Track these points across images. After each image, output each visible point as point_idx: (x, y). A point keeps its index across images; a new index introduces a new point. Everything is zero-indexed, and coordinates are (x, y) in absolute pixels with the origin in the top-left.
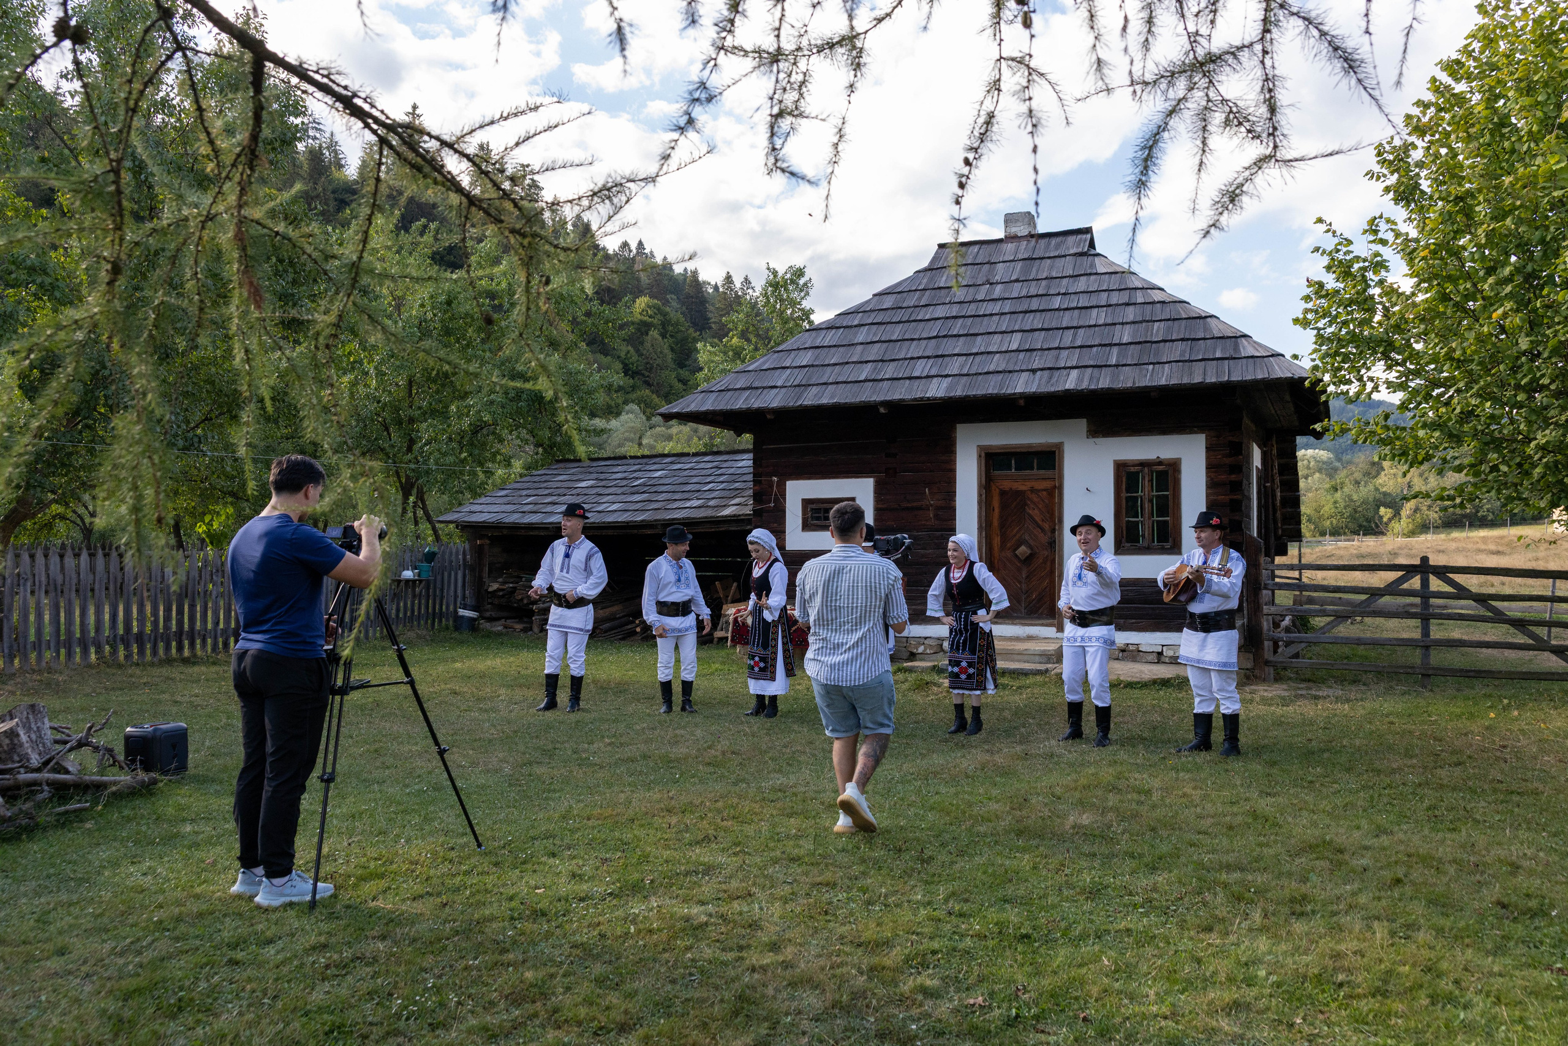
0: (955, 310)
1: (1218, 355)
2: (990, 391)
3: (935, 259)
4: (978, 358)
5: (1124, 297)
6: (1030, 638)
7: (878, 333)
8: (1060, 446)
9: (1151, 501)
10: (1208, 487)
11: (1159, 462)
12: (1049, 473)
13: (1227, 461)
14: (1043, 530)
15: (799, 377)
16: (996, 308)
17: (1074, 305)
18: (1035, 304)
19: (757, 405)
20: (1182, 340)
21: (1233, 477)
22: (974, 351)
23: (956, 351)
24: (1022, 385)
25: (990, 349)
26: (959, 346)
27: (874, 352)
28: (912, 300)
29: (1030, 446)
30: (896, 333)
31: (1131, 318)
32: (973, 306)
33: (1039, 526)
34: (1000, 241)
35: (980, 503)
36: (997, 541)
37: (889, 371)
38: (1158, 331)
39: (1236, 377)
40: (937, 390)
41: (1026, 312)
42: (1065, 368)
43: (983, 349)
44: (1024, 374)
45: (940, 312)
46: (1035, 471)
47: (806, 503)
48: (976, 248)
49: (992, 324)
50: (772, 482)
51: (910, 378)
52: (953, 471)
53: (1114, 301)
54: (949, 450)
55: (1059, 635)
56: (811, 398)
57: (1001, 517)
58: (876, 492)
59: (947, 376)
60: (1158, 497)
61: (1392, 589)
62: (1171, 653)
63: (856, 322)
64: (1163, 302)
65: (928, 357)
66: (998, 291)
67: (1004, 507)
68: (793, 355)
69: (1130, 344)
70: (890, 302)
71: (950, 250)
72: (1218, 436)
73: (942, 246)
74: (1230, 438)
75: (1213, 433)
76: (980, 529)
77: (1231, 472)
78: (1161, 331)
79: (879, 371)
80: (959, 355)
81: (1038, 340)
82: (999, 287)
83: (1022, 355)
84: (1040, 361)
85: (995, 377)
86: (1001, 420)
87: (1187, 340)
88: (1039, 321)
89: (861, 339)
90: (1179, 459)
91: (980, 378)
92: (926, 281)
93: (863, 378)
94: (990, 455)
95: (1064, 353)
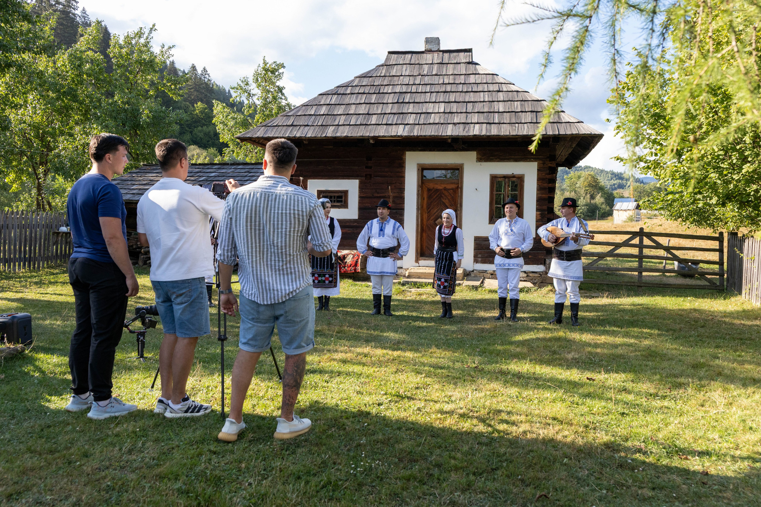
0: (404, 89)
2: (433, 134)
3: (387, 59)
4: (423, 116)
5: (495, 87)
7: (363, 99)
8: (462, 165)
9: (508, 197)
10: (538, 190)
11: (514, 176)
12: (455, 180)
13: (548, 177)
15: (321, 121)
16: (428, 88)
17: (470, 90)
18: (449, 88)
19: (298, 135)
20: (531, 112)
21: (551, 185)
22: (420, 111)
23: (410, 111)
24: (450, 131)
25: (429, 111)
26: (411, 108)
27: (363, 109)
28: (378, 82)
29: (446, 165)
30: (373, 99)
31: (502, 99)
32: (414, 86)
34: (422, 52)
35: (418, 195)
36: (425, 216)
37: (374, 120)
38: (518, 107)
39: (562, 132)
40: (403, 132)
41: (445, 92)
42: (472, 123)
43: (424, 111)
44: (449, 126)
45: (396, 89)
47: (320, 192)
48: (410, 56)
49: (427, 98)
50: (300, 180)
51: (386, 124)
52: (404, 177)
53: (491, 89)
54: (401, 166)
56: (330, 132)
57: (427, 203)
58: (360, 187)
59: (407, 124)
60: (511, 195)
61: (626, 244)
63: (348, 92)
64: (517, 91)
65: (394, 114)
66: (427, 80)
67: (429, 197)
68: (315, 108)
69: (504, 112)
70: (365, 82)
71: (396, 55)
72: (544, 164)
73: (390, 53)
74: (550, 165)
75: (541, 162)
76: (418, 209)
77: (549, 183)
78: (519, 107)
79: (368, 120)
80: (411, 113)
81: (454, 108)
82: (426, 78)
83: (446, 115)
84: (457, 119)
85: (434, 126)
86: (430, 150)
87: (534, 112)
88: (452, 97)
89: (353, 102)
90: (524, 175)
91: (426, 126)
92: (384, 71)
93: (358, 123)
94: (423, 169)
95: (470, 115)
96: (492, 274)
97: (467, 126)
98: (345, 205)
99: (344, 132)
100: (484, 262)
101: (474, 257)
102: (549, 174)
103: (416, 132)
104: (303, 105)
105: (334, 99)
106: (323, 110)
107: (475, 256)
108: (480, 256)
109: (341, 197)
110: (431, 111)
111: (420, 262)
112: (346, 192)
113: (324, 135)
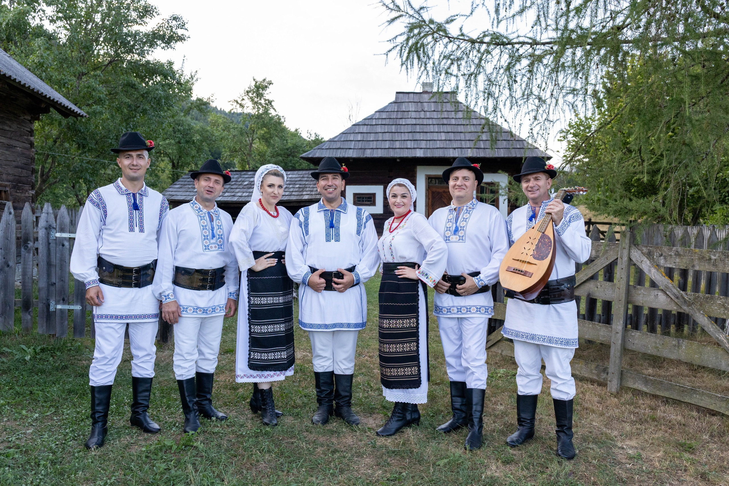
0: (414, 122)
1: (518, 147)
3: (396, 98)
4: (431, 142)
7: (386, 129)
11: (492, 183)
15: (360, 145)
16: (430, 122)
17: (460, 123)
18: (445, 121)
19: (346, 156)
22: (429, 139)
23: (421, 139)
24: (451, 154)
25: (434, 139)
26: (421, 137)
27: (387, 137)
28: (394, 116)
30: (393, 129)
32: (420, 120)
34: (421, 93)
35: (426, 196)
37: (397, 145)
40: (419, 154)
41: (443, 125)
42: (466, 148)
43: (431, 139)
44: (451, 150)
45: (409, 121)
47: (355, 195)
48: (413, 95)
49: (432, 128)
51: (407, 148)
53: (475, 123)
54: (414, 175)
56: (368, 154)
59: (421, 148)
65: (411, 140)
66: (428, 115)
67: (433, 198)
68: (352, 135)
69: (486, 140)
70: (384, 115)
71: (402, 95)
73: (397, 93)
76: (426, 206)
79: (393, 145)
80: (423, 140)
81: (452, 136)
82: (428, 113)
83: (448, 142)
84: (455, 145)
85: (441, 150)
86: (434, 165)
87: (506, 140)
88: (449, 129)
89: (380, 131)
90: (499, 183)
91: (435, 150)
92: (396, 108)
93: (387, 147)
94: (429, 178)
95: (463, 142)
97: (463, 150)
98: (374, 204)
99: (379, 154)
103: (429, 154)
104: (343, 133)
105: (364, 129)
106: (359, 137)
109: (370, 198)
110: (436, 139)
112: (374, 195)
113: (365, 156)
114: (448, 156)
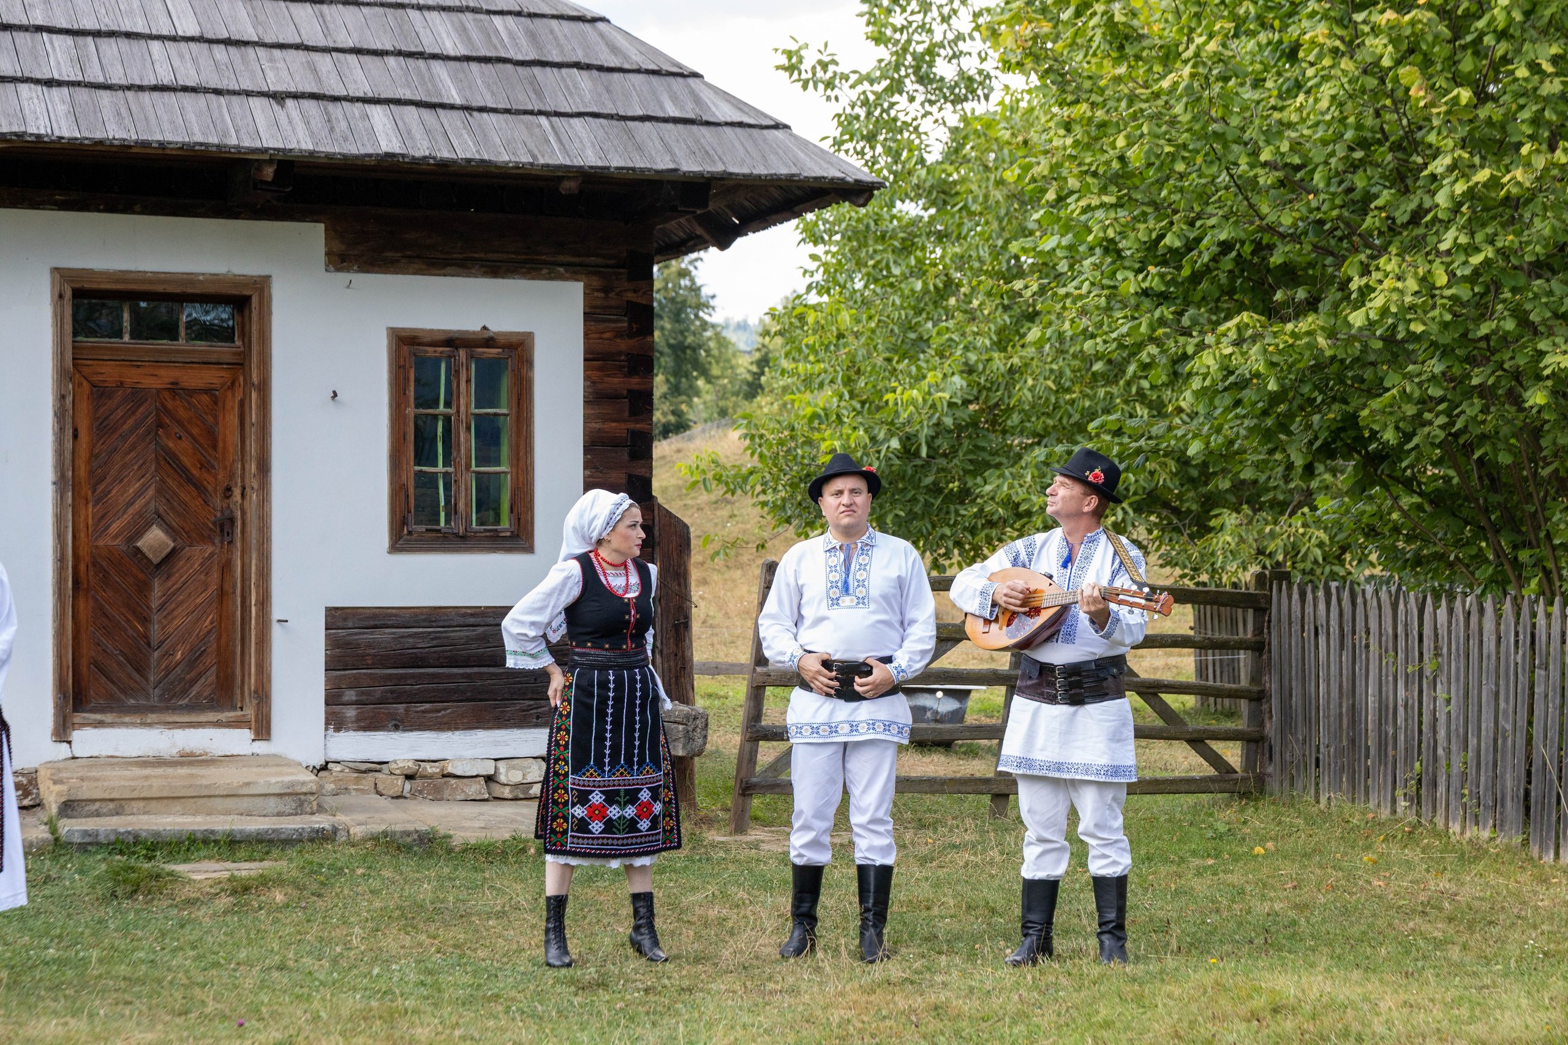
4: (109, 47)
6: (188, 759)
8: (262, 285)
9: (468, 428)
10: (587, 402)
11: (489, 340)
12: (221, 350)
13: (623, 345)
14: (200, 488)
20: (577, 65)
21: (635, 382)
25: (127, 27)
29: (189, 279)
33: (190, 479)
35: (60, 415)
36: (89, 516)
42: (349, 99)
44: (256, 103)
46: (182, 341)
55: (261, 747)
57: (93, 456)
59: (50, 83)
60: (476, 415)
62: (516, 777)
67: (103, 428)
69: (468, 59)
72: (606, 290)
74: (630, 296)
75: (596, 282)
76: (60, 483)
77: (632, 371)
78: (523, 41)
80: (51, 30)
83: (219, 51)
84: (276, 72)
85: (186, 98)
86: (111, 209)
87: (588, 67)
90: (530, 336)
91: (146, 97)
94: (79, 294)
95: (324, 62)
96: (409, 777)
97: (335, 109)
100: (370, 724)
101: (327, 703)
102: (631, 336)
103: (113, 124)
107: (332, 700)
108: (350, 695)
110: (140, 27)
111: (77, 735)
114: (247, 143)
